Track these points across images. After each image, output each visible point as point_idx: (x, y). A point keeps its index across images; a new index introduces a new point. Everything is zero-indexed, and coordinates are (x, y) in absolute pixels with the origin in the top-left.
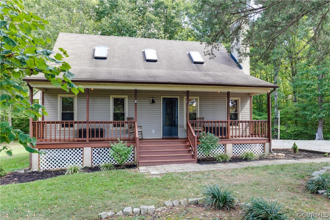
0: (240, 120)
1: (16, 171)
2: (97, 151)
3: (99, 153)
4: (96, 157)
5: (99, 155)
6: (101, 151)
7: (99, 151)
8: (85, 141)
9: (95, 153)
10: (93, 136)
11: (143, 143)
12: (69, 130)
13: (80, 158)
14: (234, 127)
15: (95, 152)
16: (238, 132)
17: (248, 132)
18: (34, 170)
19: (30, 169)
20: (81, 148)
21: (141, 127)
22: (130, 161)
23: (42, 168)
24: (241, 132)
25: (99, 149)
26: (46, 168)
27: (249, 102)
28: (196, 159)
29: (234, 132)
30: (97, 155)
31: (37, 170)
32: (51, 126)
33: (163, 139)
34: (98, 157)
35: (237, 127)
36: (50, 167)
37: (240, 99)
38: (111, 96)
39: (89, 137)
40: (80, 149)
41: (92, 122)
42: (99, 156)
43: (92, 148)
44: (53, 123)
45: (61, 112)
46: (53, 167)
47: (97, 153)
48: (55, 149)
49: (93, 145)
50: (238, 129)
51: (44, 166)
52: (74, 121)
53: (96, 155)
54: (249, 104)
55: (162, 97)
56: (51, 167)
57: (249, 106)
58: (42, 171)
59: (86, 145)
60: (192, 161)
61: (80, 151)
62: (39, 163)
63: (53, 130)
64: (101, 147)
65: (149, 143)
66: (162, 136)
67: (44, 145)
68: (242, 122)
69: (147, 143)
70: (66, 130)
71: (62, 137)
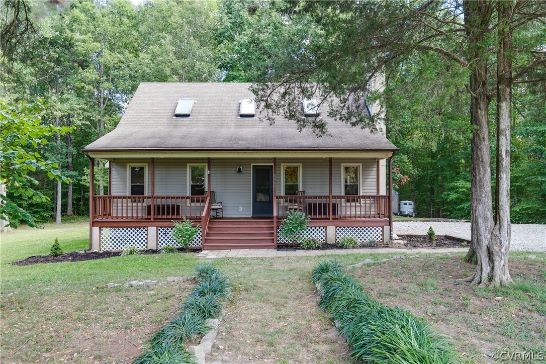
0: (361, 194)
1: (77, 251)
2: (164, 232)
3: (165, 234)
4: (162, 238)
5: (166, 236)
6: (168, 231)
7: (166, 231)
8: (150, 219)
9: (162, 234)
10: (158, 214)
11: (217, 223)
12: (137, 206)
13: (144, 239)
14: (353, 204)
15: (161, 232)
16: (358, 210)
17: (373, 210)
18: (94, 251)
19: (90, 249)
20: (146, 227)
21: (221, 202)
22: (198, 244)
23: (103, 249)
24: (363, 210)
25: (166, 229)
26: (107, 249)
27: (375, 169)
28: (275, 244)
29: (353, 210)
30: (164, 236)
31: (97, 251)
32: (117, 201)
33: (253, 218)
34: (164, 238)
35: (358, 204)
36: (111, 248)
37: (361, 165)
38: (188, 165)
39: (155, 215)
40: (144, 229)
41: (158, 197)
42: (166, 238)
43: (157, 227)
44: (119, 197)
45: (131, 184)
46: (115, 248)
47: (164, 234)
48: (117, 227)
49: (158, 224)
50: (358, 206)
51: (105, 247)
52: (145, 195)
53: (162, 236)
54: (375, 172)
55: (252, 165)
56: (113, 248)
57: (375, 174)
58: (102, 252)
59: (150, 223)
60: (270, 246)
61: (144, 230)
62: (100, 243)
63: (120, 205)
64: (167, 227)
65: (225, 223)
66: (252, 215)
67: (105, 223)
68: (364, 197)
69: (222, 223)
70: (139, 206)
71: (130, 214)
